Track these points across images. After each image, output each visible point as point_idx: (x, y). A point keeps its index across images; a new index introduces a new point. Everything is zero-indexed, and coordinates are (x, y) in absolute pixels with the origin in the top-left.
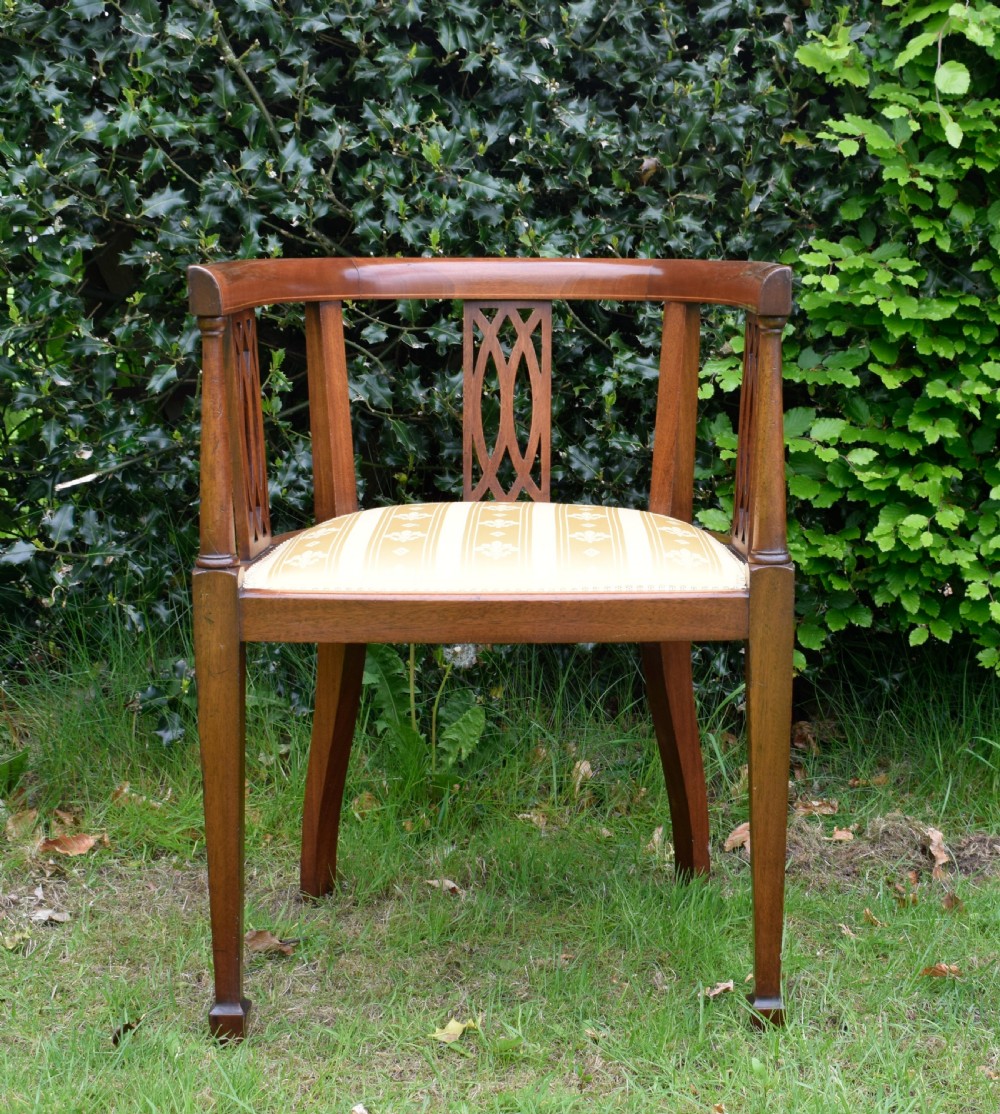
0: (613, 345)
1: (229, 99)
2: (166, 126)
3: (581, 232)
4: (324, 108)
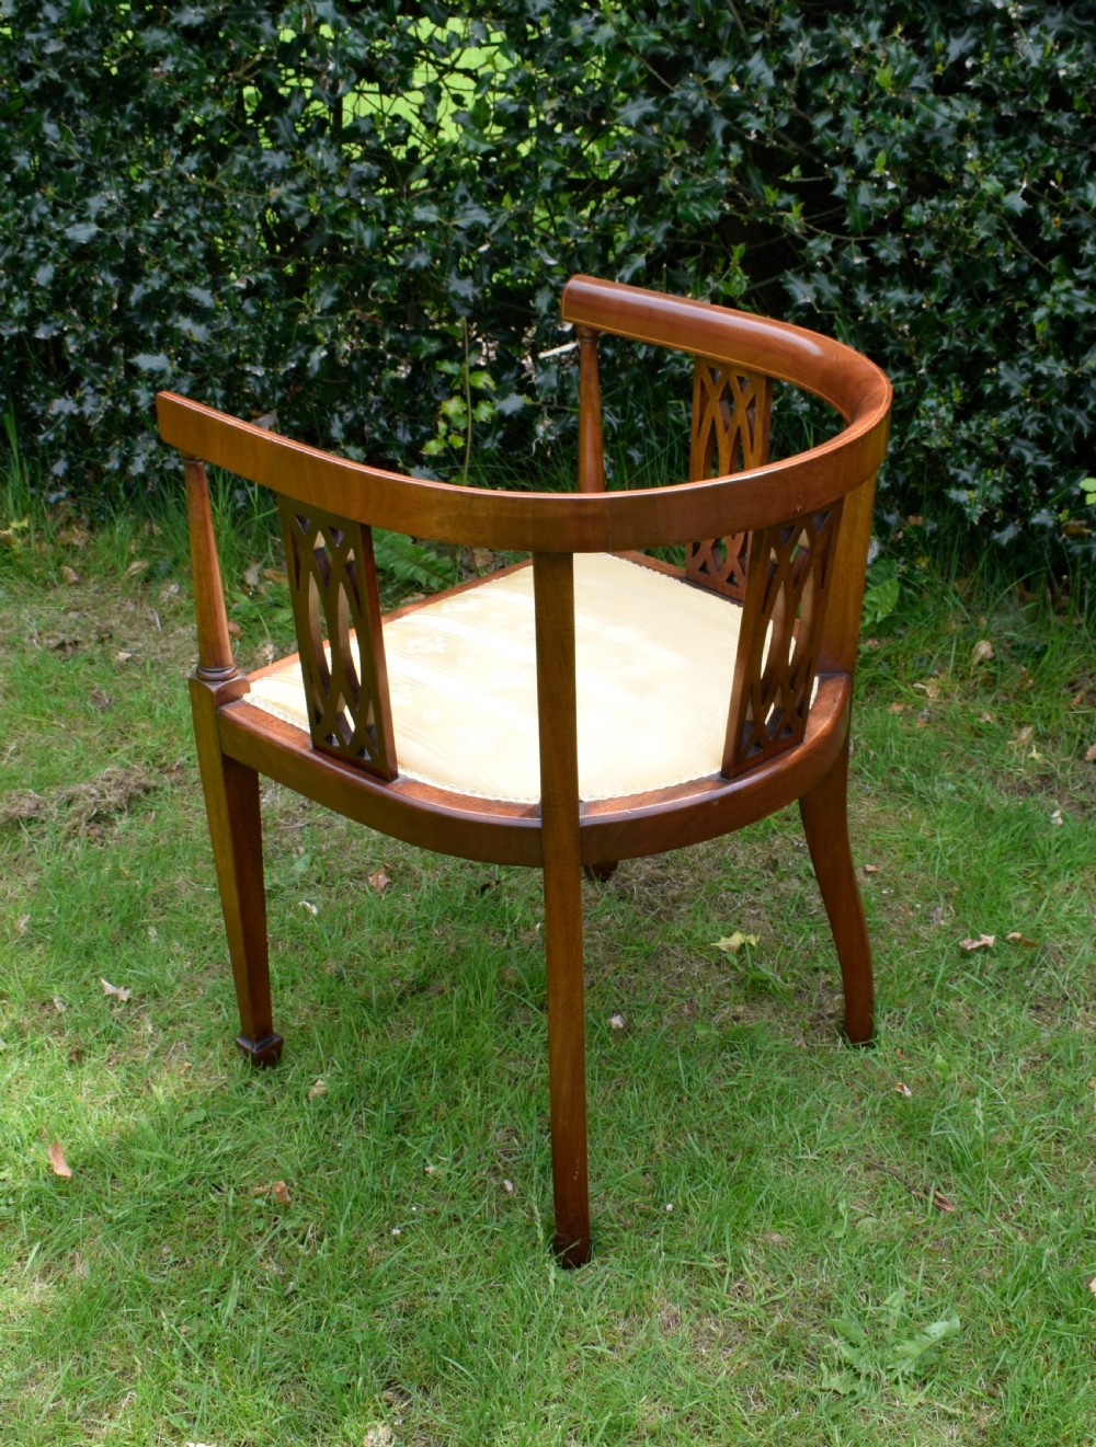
0: (1054, 269)
2: (640, 38)
3: (1033, 155)
4: (795, 16)
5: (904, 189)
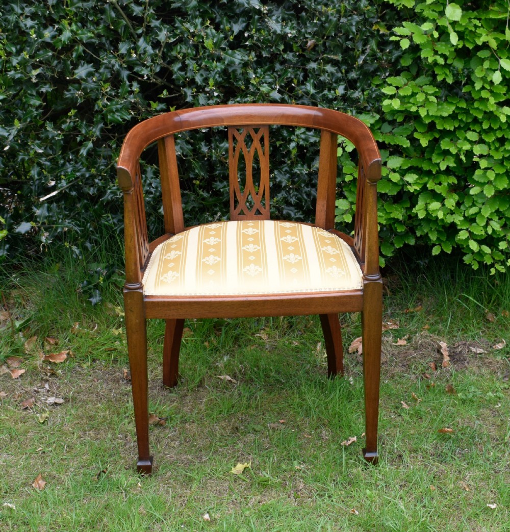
1: (112, 18)
2: (83, 36)
3: (279, 73)
4: (158, 19)
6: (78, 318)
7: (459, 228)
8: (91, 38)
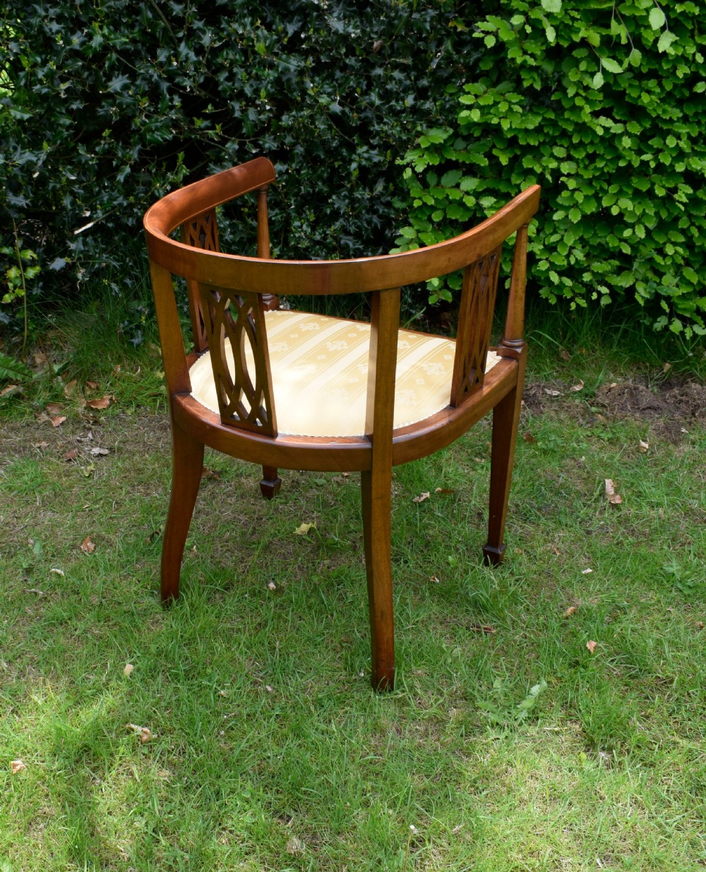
0: (356, 142)
1: (149, 20)
2: (117, 41)
3: (339, 82)
4: (200, 20)
5: (274, 109)
6: (119, 360)
7: (538, 257)
8: (126, 43)
